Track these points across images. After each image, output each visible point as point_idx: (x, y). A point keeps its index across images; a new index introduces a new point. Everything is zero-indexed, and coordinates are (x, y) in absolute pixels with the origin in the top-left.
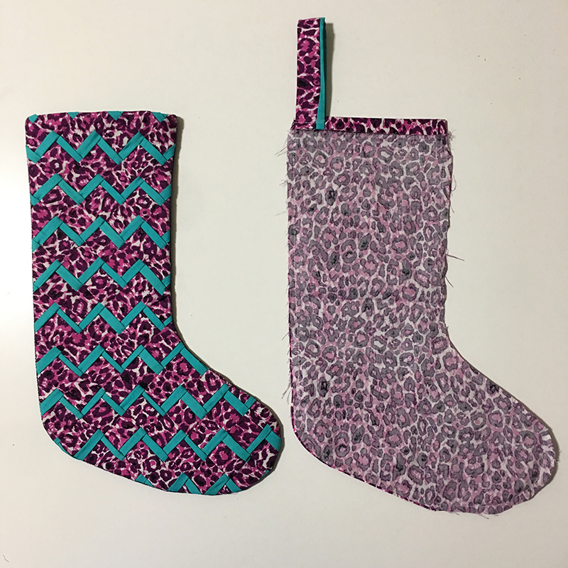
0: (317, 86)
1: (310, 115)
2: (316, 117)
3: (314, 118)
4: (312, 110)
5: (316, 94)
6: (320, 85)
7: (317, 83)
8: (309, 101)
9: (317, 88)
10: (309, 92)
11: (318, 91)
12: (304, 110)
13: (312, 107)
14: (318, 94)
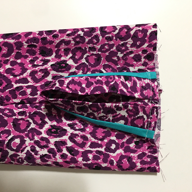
0: (114, 78)
1: (144, 85)
2: (145, 79)
3: (147, 81)
4: (138, 82)
5: (122, 79)
6: (114, 76)
7: (111, 78)
8: (129, 85)
9: (117, 78)
10: (121, 85)
11: (119, 77)
12: (138, 90)
13: (135, 83)
14: (122, 77)
